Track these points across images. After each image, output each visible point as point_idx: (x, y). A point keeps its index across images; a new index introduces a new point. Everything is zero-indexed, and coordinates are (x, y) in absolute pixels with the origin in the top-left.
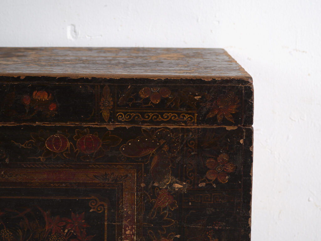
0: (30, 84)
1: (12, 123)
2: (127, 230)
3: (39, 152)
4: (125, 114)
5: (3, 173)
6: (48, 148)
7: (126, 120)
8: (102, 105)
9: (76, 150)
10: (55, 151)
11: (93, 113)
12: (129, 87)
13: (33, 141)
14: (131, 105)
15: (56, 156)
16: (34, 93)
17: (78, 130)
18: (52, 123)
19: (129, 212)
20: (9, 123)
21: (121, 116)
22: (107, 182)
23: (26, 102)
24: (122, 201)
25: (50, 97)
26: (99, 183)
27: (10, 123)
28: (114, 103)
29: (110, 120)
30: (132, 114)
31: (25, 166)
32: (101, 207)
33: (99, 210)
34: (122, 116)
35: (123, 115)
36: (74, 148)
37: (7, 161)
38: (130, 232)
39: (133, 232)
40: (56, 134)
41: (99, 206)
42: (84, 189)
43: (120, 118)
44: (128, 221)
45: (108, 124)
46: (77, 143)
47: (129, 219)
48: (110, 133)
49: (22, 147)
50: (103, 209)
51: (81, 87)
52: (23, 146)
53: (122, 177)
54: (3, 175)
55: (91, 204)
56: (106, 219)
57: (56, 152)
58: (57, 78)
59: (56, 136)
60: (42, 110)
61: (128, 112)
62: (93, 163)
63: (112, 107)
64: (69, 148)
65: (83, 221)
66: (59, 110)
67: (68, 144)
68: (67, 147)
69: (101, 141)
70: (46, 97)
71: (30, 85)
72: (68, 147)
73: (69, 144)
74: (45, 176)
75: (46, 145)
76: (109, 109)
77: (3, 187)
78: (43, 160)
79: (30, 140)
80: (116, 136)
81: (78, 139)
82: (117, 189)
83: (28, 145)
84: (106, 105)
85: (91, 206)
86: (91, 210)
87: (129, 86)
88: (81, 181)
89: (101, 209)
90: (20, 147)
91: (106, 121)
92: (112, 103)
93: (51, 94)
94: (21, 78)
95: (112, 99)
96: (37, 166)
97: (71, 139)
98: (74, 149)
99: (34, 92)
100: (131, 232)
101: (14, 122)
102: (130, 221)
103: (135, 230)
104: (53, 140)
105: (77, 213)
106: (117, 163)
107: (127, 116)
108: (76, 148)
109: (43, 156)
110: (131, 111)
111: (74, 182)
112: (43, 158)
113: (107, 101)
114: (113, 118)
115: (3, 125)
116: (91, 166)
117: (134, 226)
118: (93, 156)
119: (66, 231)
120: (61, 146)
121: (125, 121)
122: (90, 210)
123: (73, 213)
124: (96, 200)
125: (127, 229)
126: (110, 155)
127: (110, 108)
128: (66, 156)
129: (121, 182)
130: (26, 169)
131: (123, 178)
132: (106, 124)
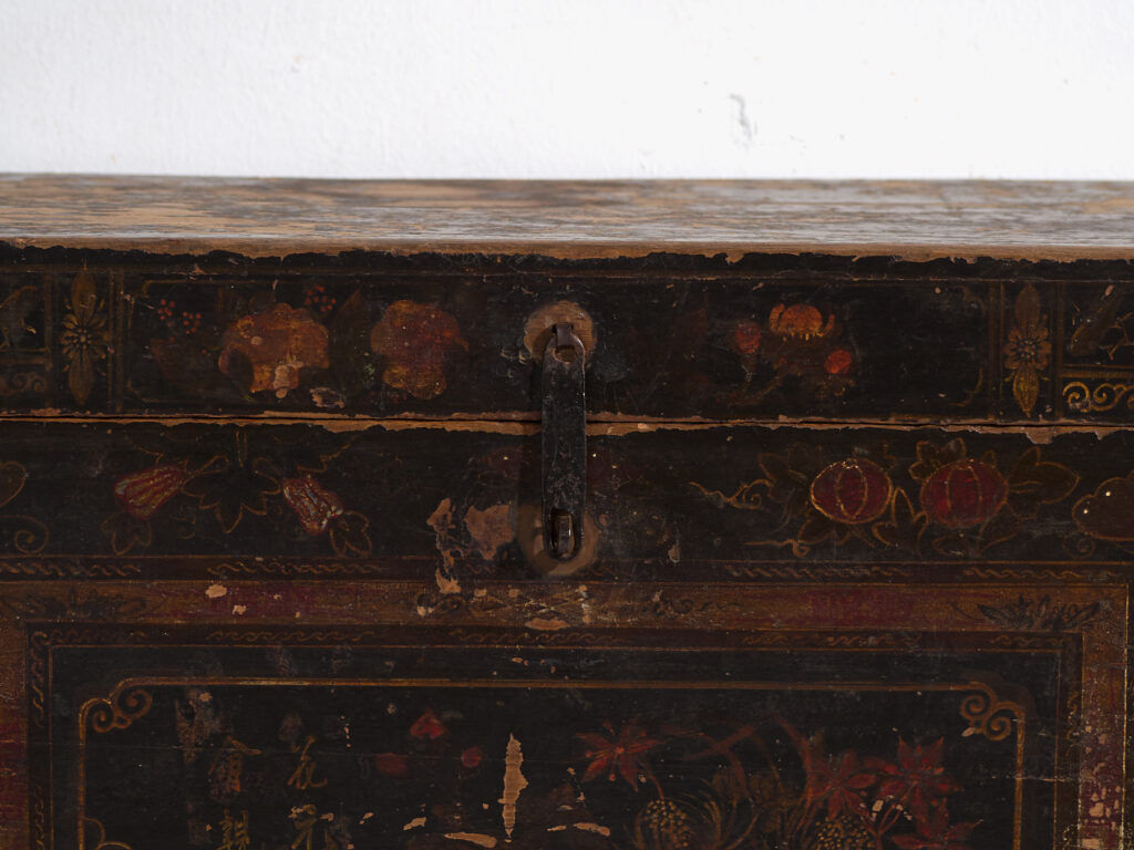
0: (762, 280)
1: (695, 418)
2: (1094, 804)
3: (787, 522)
4: (1092, 385)
5: (656, 598)
6: (818, 508)
7: (1097, 409)
8: (1014, 353)
9: (919, 515)
10: (845, 517)
11: (980, 383)
12: (1107, 293)
13: (767, 482)
14: (1114, 355)
15: (848, 535)
16: (775, 314)
17: (926, 443)
18: (834, 420)
19: (1102, 739)
20: (683, 420)
21: (1079, 394)
22: (1024, 629)
23: (744, 346)
24: (1079, 698)
25: (829, 327)
26: (995, 635)
27: (688, 420)
28: (1054, 348)
29: (1038, 409)
30: (1119, 386)
31: (735, 574)
32: (1004, 719)
33: (996, 729)
34: (1083, 395)
35: (1087, 392)
36: (910, 506)
37: (674, 554)
38: (1105, 811)
39: (1113, 811)
40: (849, 460)
41: (996, 715)
42: (945, 655)
43: (1074, 400)
44: (1096, 769)
45: (1032, 423)
46: (923, 488)
47: (1102, 765)
48: (1039, 453)
49: (728, 505)
50: (1009, 728)
51: (938, 291)
52: (731, 500)
53: (1078, 612)
54: (657, 605)
55: (969, 711)
56: (1019, 761)
57: (847, 521)
58: (854, 260)
59: (848, 464)
60: (799, 374)
61: (1103, 381)
62: (976, 562)
63: (1045, 363)
64: (893, 509)
65: (939, 771)
66: (860, 373)
67: (889, 495)
68: (887, 503)
69: (1006, 483)
70: (816, 328)
71: (761, 285)
72: (889, 506)
73: (892, 495)
74: (808, 608)
75: (813, 497)
76: (1037, 371)
77: (658, 649)
78: (802, 551)
79: (757, 482)
80: (1060, 466)
81: (924, 476)
82: (1059, 654)
83: (748, 498)
84: (1026, 354)
85: (968, 717)
86: (967, 733)
87: (1106, 288)
88: (935, 628)
89: (1003, 725)
90: (721, 506)
91: (1027, 410)
92: (1047, 349)
93: (832, 317)
94: (728, 260)
95: (1046, 334)
96: (779, 573)
97: (901, 478)
98: (912, 512)
99: (774, 310)
100: (1108, 810)
101: (700, 415)
102: (1105, 771)
103: (1120, 802)
104: (837, 481)
105: (917, 741)
106: (1063, 563)
107: (1100, 395)
108: (918, 509)
109: (802, 538)
110: (1115, 375)
111: (910, 629)
112: (801, 545)
113: (1030, 339)
114: (1050, 401)
115: (661, 426)
116: (968, 573)
117: (1118, 789)
118: (979, 538)
119: (878, 806)
120: (865, 500)
121: (1093, 413)
122: (962, 732)
123: (901, 743)
124: (985, 695)
125: (1094, 797)
126: (1037, 533)
127: (1038, 366)
128: (880, 538)
129: (1076, 631)
130: (741, 584)
131: (1083, 614)
132: (1025, 422)
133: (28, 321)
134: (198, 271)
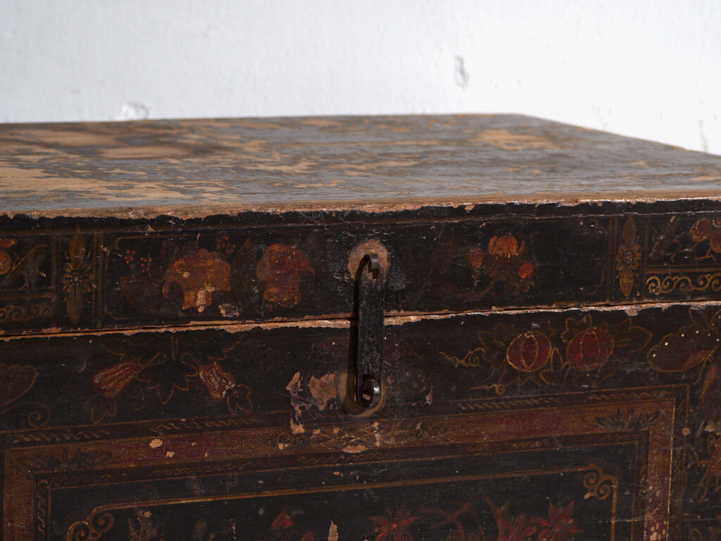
0: (485, 221)
1: (445, 311)
2: (652, 533)
3: (493, 374)
4: (661, 278)
5: (418, 427)
6: (510, 364)
7: (664, 292)
8: (621, 260)
9: (565, 364)
10: (525, 368)
11: (602, 280)
12: (672, 221)
13: (483, 349)
14: (674, 258)
15: (526, 380)
16: (491, 243)
17: (571, 319)
18: (522, 307)
19: (658, 493)
20: (438, 313)
22: (619, 429)
23: (474, 263)
24: (646, 470)
25: (521, 249)
26: (604, 434)
27: (442, 312)
28: (642, 257)
29: (633, 294)
30: (675, 278)
31: (463, 408)
32: (606, 486)
33: (602, 492)
34: (657, 284)
35: (659, 282)
36: (561, 359)
37: (429, 399)
38: (657, 536)
39: (662, 536)
40: (529, 332)
41: (601, 485)
42: (577, 449)
43: (652, 288)
44: (654, 512)
45: (629, 303)
46: (568, 347)
47: (657, 509)
48: (631, 321)
49: (460, 365)
50: (609, 491)
51: (582, 223)
52: (462, 362)
53: (648, 417)
54: (419, 431)
55: (588, 483)
56: (614, 511)
57: (526, 371)
58: (537, 206)
59: (528, 335)
60: (504, 280)
61: (667, 275)
62: (595, 391)
63: (637, 265)
64: (551, 362)
65: (571, 521)
66: (537, 277)
67: (550, 353)
68: (548, 358)
69: (613, 341)
70: (514, 251)
71: (484, 224)
72: (549, 359)
74: (503, 427)
75: (508, 357)
76: (633, 271)
77: (418, 459)
78: (501, 391)
79: (476, 349)
80: (641, 328)
81: (570, 339)
82: (637, 444)
83: (472, 360)
84: (627, 260)
85: (588, 487)
86: (587, 496)
87: (671, 218)
88: (572, 433)
89: (605, 490)
90: (457, 366)
91: (627, 295)
92: (639, 256)
93: (523, 242)
94: (466, 209)
95: (638, 247)
96: (488, 406)
97: (557, 342)
98: (562, 362)
99: (491, 240)
100: (659, 536)
101: (448, 309)
102: (658, 512)
103: (666, 530)
104: (522, 346)
105: (559, 504)
106: (641, 388)
107: (666, 284)
108: (565, 361)
109: (502, 383)
110: (674, 271)
111: (559, 435)
112: (501, 387)
113: (630, 251)
114: (639, 291)
115: (424, 317)
116: (591, 398)
117: (665, 522)
118: (597, 376)
120: (536, 356)
121: (662, 295)
122: (584, 496)
123: (551, 506)
124: (596, 472)
125: (653, 529)
126: (629, 371)
127: (634, 268)
128: (544, 380)
129: (646, 429)
130: (466, 414)
131: (651, 418)
132: (626, 303)
133: (41, 269)
134: (150, 229)
